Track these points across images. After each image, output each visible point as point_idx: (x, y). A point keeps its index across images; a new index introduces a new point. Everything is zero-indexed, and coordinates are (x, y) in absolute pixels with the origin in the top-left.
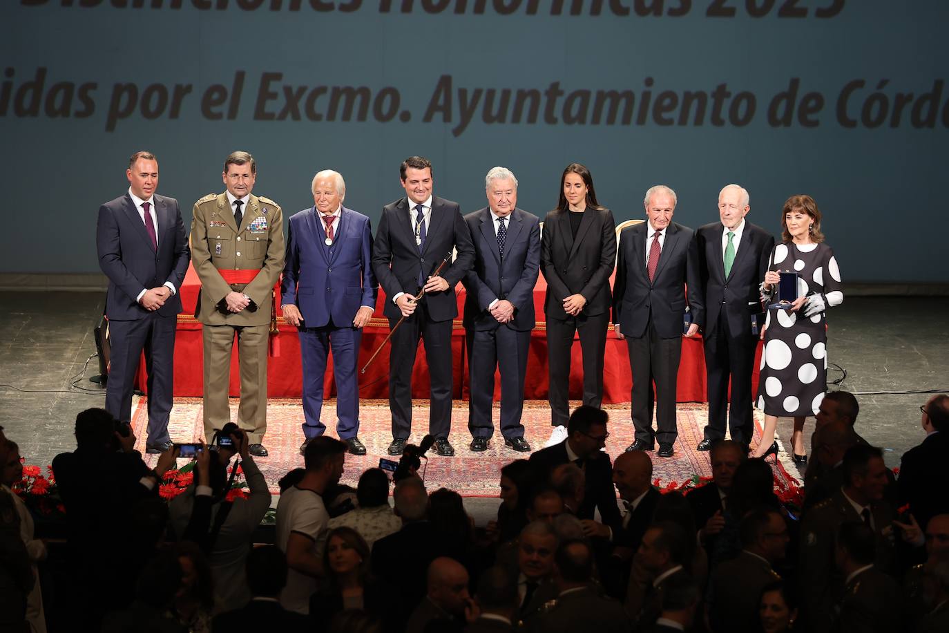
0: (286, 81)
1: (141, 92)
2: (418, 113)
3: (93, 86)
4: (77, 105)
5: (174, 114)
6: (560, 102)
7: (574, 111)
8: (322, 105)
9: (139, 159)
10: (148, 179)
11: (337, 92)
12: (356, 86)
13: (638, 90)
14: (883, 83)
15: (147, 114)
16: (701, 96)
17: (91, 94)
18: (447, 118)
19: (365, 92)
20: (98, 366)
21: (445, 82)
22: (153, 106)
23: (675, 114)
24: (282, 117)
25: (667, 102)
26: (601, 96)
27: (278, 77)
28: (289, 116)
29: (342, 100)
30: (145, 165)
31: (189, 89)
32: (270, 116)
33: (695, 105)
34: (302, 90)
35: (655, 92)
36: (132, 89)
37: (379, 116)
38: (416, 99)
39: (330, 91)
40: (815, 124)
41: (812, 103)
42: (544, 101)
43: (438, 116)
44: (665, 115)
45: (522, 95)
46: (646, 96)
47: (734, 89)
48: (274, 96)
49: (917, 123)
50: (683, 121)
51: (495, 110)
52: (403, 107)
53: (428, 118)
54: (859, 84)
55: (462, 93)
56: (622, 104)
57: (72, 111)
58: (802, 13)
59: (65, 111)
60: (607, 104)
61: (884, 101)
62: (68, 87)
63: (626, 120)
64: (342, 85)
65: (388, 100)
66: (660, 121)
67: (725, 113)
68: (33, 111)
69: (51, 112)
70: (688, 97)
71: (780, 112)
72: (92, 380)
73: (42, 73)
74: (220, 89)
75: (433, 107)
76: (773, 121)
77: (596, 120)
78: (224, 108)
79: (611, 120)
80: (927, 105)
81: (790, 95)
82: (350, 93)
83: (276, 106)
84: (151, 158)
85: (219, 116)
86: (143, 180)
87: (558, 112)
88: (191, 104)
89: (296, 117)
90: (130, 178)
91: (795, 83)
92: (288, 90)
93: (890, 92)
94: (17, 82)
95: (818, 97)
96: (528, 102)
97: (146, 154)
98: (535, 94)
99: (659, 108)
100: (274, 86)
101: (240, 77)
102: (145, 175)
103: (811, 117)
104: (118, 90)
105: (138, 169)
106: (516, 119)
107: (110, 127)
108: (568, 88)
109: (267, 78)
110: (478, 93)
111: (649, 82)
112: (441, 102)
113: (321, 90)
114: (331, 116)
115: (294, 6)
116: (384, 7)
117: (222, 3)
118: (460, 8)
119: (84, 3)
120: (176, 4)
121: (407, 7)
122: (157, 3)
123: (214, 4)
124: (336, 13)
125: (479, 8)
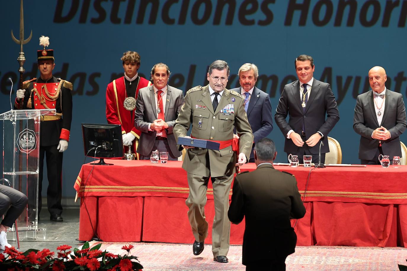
3: (98, 75)
4: (88, 87)
12: (269, 75)
17: (97, 80)
19: (275, 78)
21: (328, 72)
34: (233, 77)
55: (339, 79)
57: (85, 91)
62: (82, 76)
73: (65, 66)
74: (180, 76)
82: (265, 79)
101: (193, 68)
110: (349, 79)
115: (229, 21)
116: (288, 22)
117: (182, 21)
118: (338, 23)
119: (94, 21)
120: (152, 21)
121: (302, 22)
122: (140, 21)
123: (177, 20)
124: (256, 26)
125: (350, 23)
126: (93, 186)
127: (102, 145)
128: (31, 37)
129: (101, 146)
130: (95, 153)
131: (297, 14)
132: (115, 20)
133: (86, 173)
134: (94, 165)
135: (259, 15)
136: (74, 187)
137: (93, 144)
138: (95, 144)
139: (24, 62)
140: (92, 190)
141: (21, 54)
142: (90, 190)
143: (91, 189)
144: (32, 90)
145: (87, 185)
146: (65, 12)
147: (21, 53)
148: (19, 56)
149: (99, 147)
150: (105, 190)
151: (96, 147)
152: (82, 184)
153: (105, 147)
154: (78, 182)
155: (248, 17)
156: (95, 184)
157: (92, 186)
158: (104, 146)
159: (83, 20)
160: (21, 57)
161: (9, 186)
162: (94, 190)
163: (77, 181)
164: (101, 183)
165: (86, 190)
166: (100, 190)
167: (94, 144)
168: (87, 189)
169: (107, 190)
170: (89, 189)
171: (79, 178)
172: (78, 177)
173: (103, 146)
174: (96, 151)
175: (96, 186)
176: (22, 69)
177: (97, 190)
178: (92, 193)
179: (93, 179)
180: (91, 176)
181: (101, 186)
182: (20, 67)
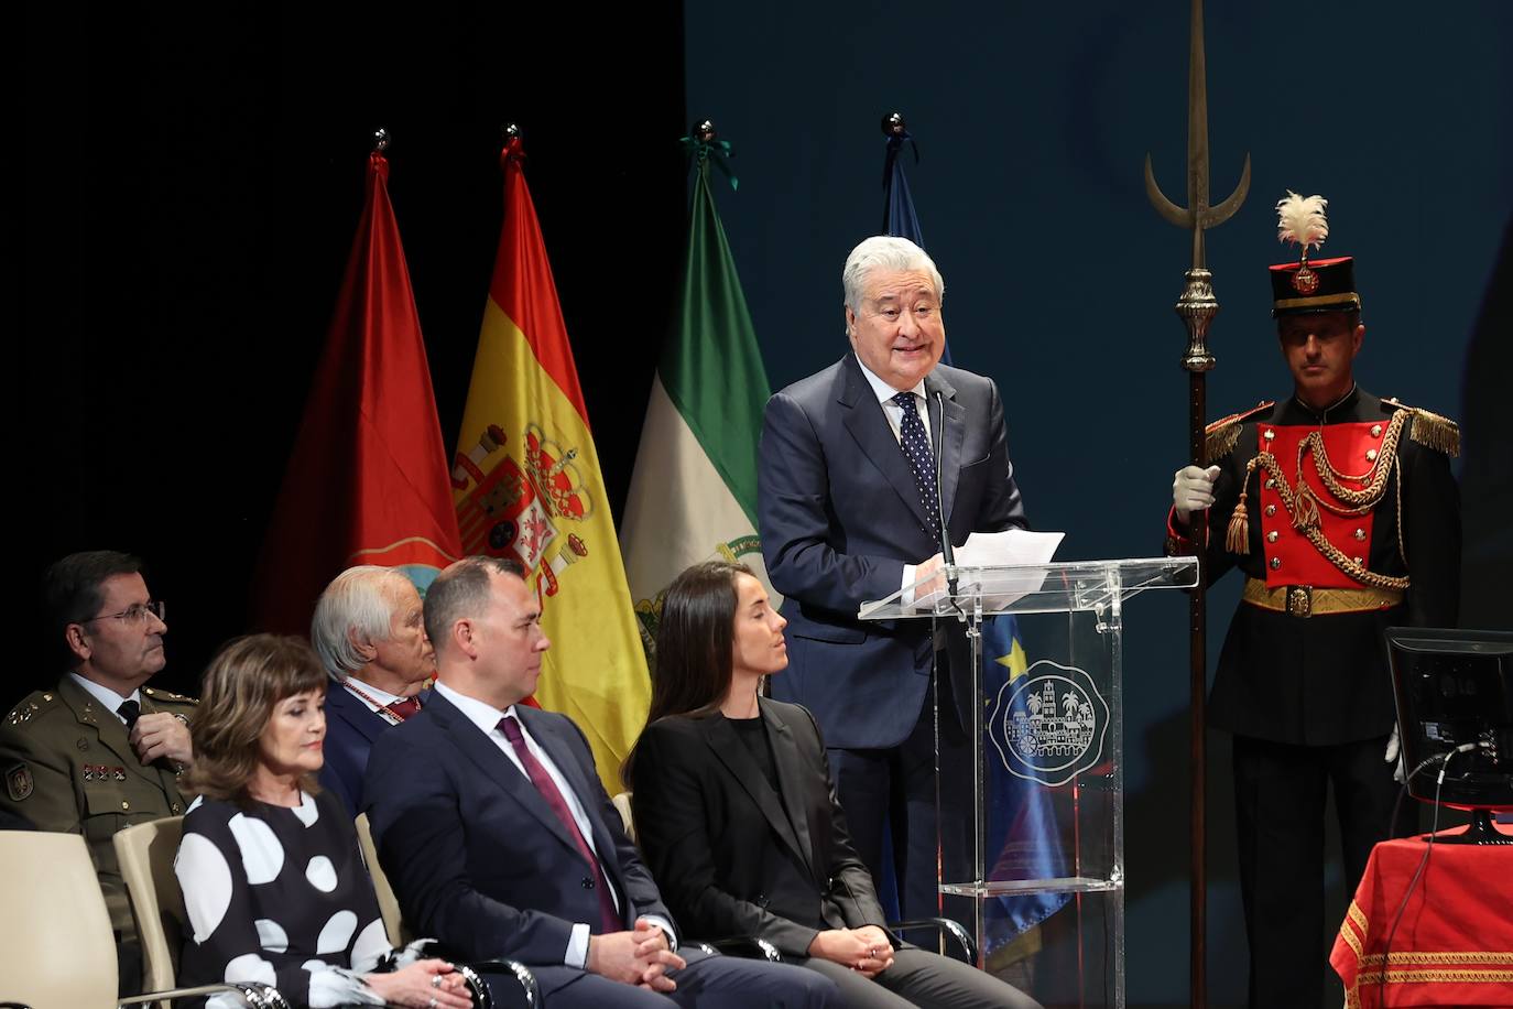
126: (1429, 955)
127: (1476, 741)
128: (1242, 191)
129: (1470, 746)
130: (1440, 781)
133: (1393, 885)
134: (1433, 845)
136: (1333, 960)
137: (1435, 737)
138: (1445, 738)
139: (1211, 316)
140: (1427, 972)
141: (1195, 279)
142: (1415, 972)
143: (1420, 967)
144: (1251, 464)
145: (1400, 950)
147: (1197, 273)
148: (1185, 289)
149: (1462, 748)
150: (1491, 972)
151: (1447, 748)
152: (1376, 942)
153: (1490, 749)
154: (1349, 935)
156: (1441, 944)
157: (1422, 955)
158: (1487, 745)
160: (1196, 295)
161: (963, 958)
162: (1435, 976)
163: (1346, 932)
164: (1473, 937)
165: (1395, 976)
166: (1465, 972)
167: (1440, 735)
168: (1400, 967)
169: (1501, 973)
170: (1409, 967)
171: (1354, 911)
172: (1353, 904)
173: (1483, 744)
174: (1442, 773)
175: (1443, 955)
176: (1198, 356)
177: (1450, 972)
178: (1423, 990)
179: (1431, 919)
180: (1416, 901)
181: (1471, 955)
182: (1191, 342)
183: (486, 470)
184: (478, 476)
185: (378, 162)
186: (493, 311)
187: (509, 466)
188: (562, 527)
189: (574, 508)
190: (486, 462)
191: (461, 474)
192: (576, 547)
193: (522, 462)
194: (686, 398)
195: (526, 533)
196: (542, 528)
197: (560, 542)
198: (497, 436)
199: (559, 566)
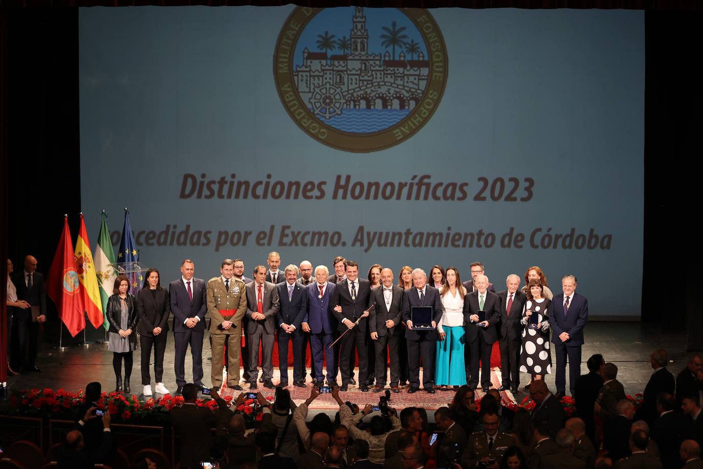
0: (292, 229)
1: (230, 235)
2: (349, 242)
3: (210, 232)
4: (203, 240)
5: (244, 244)
6: (411, 237)
7: (417, 241)
8: (308, 239)
9: (186, 263)
10: (189, 271)
11: (314, 234)
12: (322, 231)
13: (445, 233)
14: (550, 230)
15: (233, 244)
16: (472, 235)
17: (209, 235)
18: (362, 245)
19: (326, 233)
20: (211, 353)
21: (361, 229)
22: (235, 241)
23: (461, 243)
24: (291, 244)
25: (457, 237)
26: (429, 235)
27: (289, 227)
28: (294, 244)
29: (317, 237)
30: (188, 265)
31: (250, 233)
32: (285, 244)
33: (469, 238)
34: (299, 233)
35: (452, 233)
36: (226, 233)
37: (333, 244)
38: (348, 237)
39: (311, 234)
40: (521, 247)
41: (520, 238)
42: (404, 237)
43: (358, 244)
44: (456, 243)
45: (394, 234)
46: (448, 235)
47: (486, 232)
48: (287, 236)
49: (564, 246)
50: (464, 245)
51: (383, 242)
52: (342, 240)
53: (354, 245)
54: (539, 230)
55: (369, 234)
56: (438, 238)
57: (201, 244)
58: (515, 199)
59: (198, 243)
60: (431, 238)
61: (550, 236)
62: (199, 233)
63: (440, 245)
64: (316, 231)
65: (336, 237)
66: (454, 245)
67: (482, 242)
68: (184, 243)
69: (192, 244)
70: (466, 235)
71: (506, 242)
72: (208, 359)
73: (188, 227)
74: (264, 233)
75: (356, 240)
76: (503, 245)
77: (426, 245)
78: (266, 241)
79: (433, 245)
80: (568, 239)
81: (510, 234)
82: (320, 234)
83: (287, 240)
84: (190, 262)
85: (263, 244)
86: (187, 272)
87: (410, 242)
88: (252, 239)
89: (297, 244)
90: (182, 271)
91: (512, 229)
92: (293, 233)
93: (553, 234)
94: (178, 231)
95: (522, 235)
96: (397, 238)
97: (189, 261)
98: (400, 234)
99: (454, 240)
100: (287, 231)
101: (272, 228)
102: (188, 269)
103: (519, 244)
104: (220, 234)
105: (185, 267)
106: (392, 245)
107: (217, 249)
108: (414, 231)
109: (285, 228)
110: (375, 234)
111: (449, 229)
112: (359, 237)
113: (307, 233)
114: (312, 244)
115: (296, 197)
116: (335, 197)
117: (265, 196)
118: (367, 197)
119: (206, 197)
120: (245, 196)
121: (344, 197)
122: (237, 196)
123: (261, 196)
124: (314, 200)
125: (376, 197)
131: (341, 192)
132: (221, 196)
135: (316, 192)
146: (187, 192)
155: (309, 194)
159: (199, 196)
183: (79, 257)
184: (77, 258)
185: (66, 219)
186: (79, 236)
187: (82, 257)
188: (88, 264)
189: (89, 262)
190: (79, 256)
191: (75, 258)
192: (89, 267)
193: (83, 257)
194: (102, 246)
195: (84, 266)
196: (85, 265)
197: (88, 267)
198: (80, 253)
199: (87, 270)
